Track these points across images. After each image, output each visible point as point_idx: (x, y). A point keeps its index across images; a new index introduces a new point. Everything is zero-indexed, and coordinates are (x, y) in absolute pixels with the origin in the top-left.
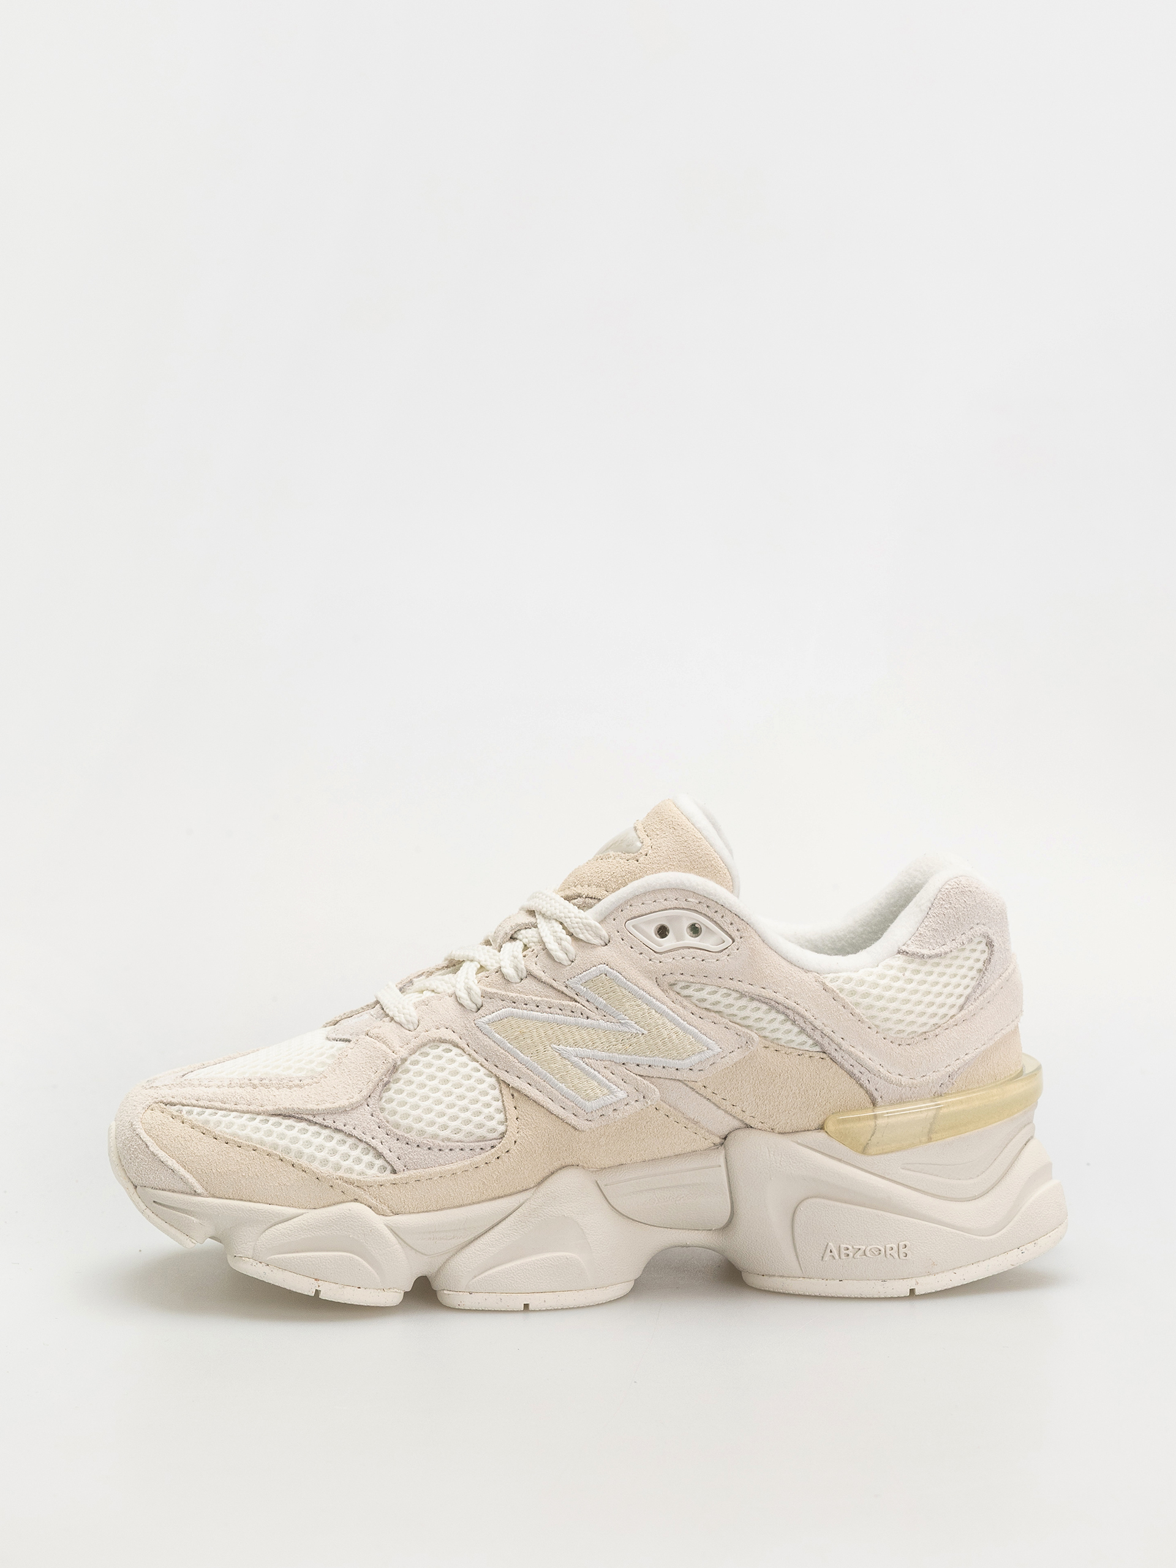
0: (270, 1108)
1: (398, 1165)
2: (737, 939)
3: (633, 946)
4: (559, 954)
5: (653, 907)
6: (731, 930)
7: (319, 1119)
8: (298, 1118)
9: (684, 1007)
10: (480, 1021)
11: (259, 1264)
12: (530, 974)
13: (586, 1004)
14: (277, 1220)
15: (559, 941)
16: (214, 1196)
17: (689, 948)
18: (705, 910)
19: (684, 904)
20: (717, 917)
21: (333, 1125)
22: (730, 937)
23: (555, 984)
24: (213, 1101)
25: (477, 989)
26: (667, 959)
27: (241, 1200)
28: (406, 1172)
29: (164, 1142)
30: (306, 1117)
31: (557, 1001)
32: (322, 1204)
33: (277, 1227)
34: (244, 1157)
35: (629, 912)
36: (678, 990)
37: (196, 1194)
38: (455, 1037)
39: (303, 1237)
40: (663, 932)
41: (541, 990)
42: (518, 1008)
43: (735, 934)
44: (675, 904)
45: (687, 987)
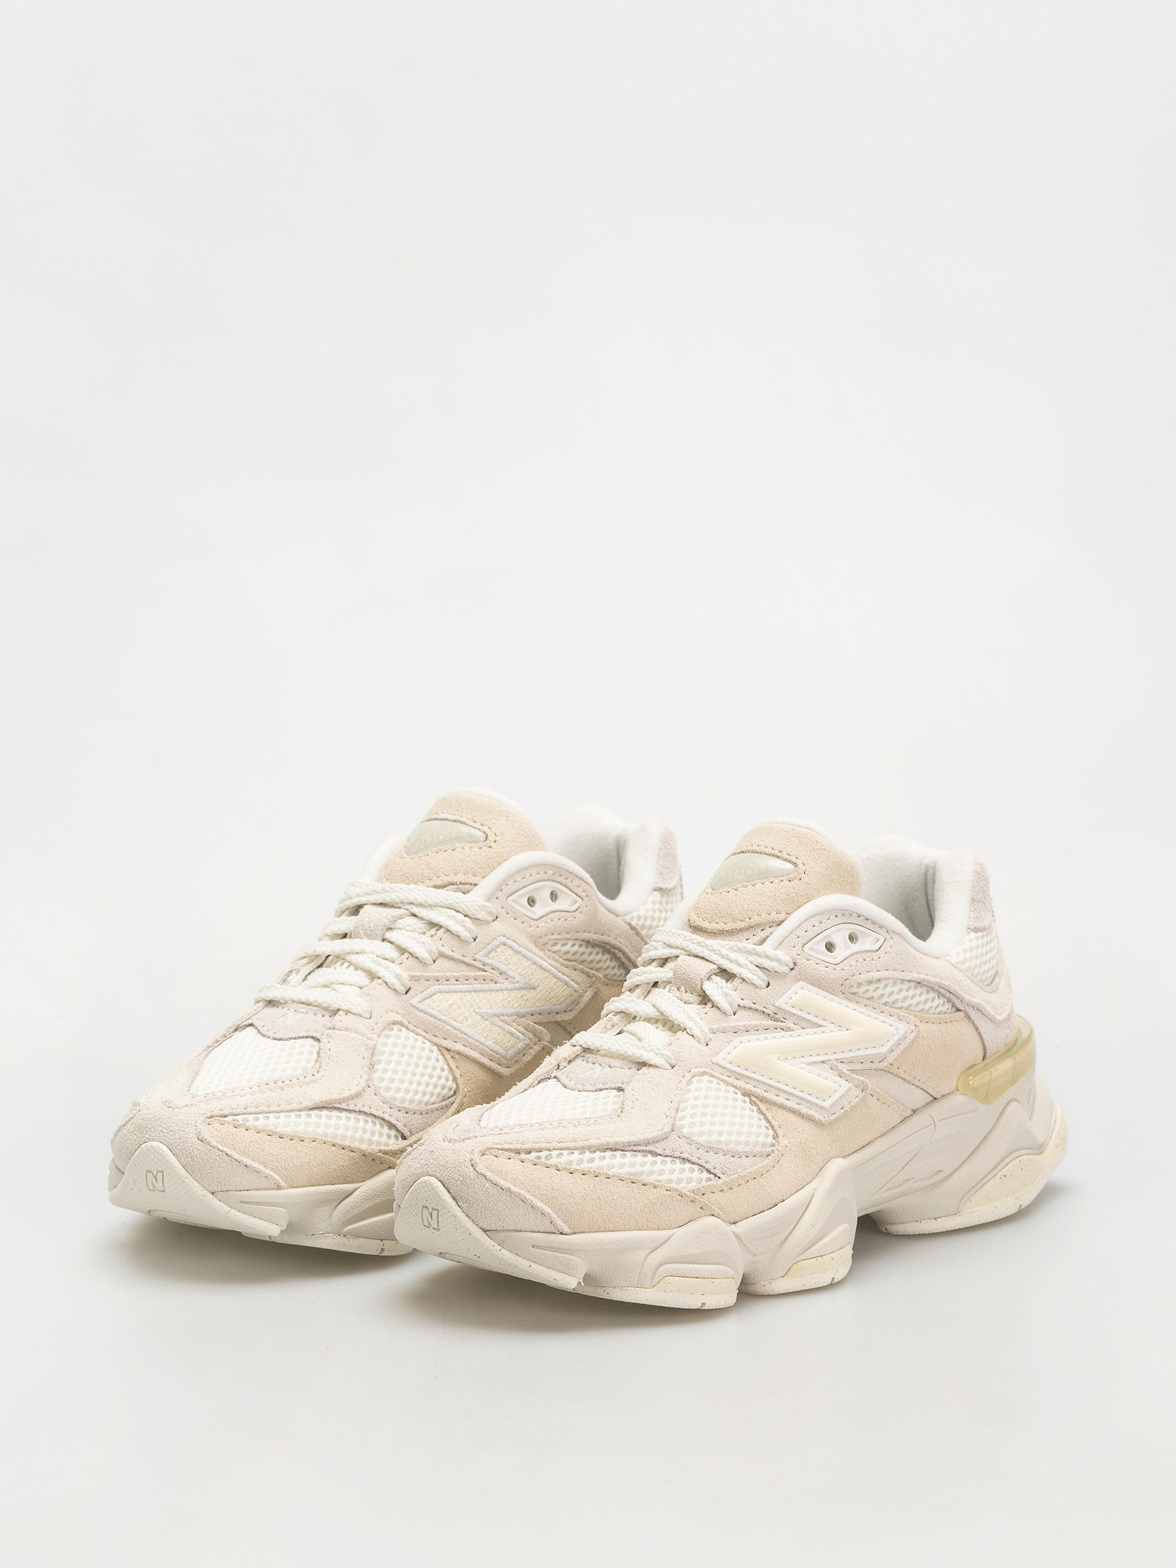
0: (310, 1104)
1: (407, 1133)
2: (585, 899)
3: (516, 918)
4: (465, 934)
5: (523, 883)
6: (579, 891)
7: (344, 1106)
8: (331, 1108)
9: (556, 961)
10: (414, 1001)
11: (338, 1236)
12: (442, 955)
13: (492, 971)
14: (344, 1196)
15: (462, 924)
16: (292, 1187)
17: (554, 912)
18: (559, 879)
19: (545, 877)
20: (568, 883)
21: (356, 1109)
22: (580, 897)
23: (466, 960)
24: (259, 1106)
25: (405, 976)
26: (541, 924)
27: (313, 1186)
28: (413, 1136)
29: (242, 1149)
30: (336, 1106)
31: (473, 973)
32: (368, 1177)
33: (344, 1202)
34: (309, 1149)
35: (507, 890)
36: (550, 948)
37: (279, 1188)
38: (399, 1018)
39: (367, 1206)
40: (531, 902)
41: (455, 967)
42: (443, 985)
43: (583, 894)
44: (538, 877)
45: (555, 944)
